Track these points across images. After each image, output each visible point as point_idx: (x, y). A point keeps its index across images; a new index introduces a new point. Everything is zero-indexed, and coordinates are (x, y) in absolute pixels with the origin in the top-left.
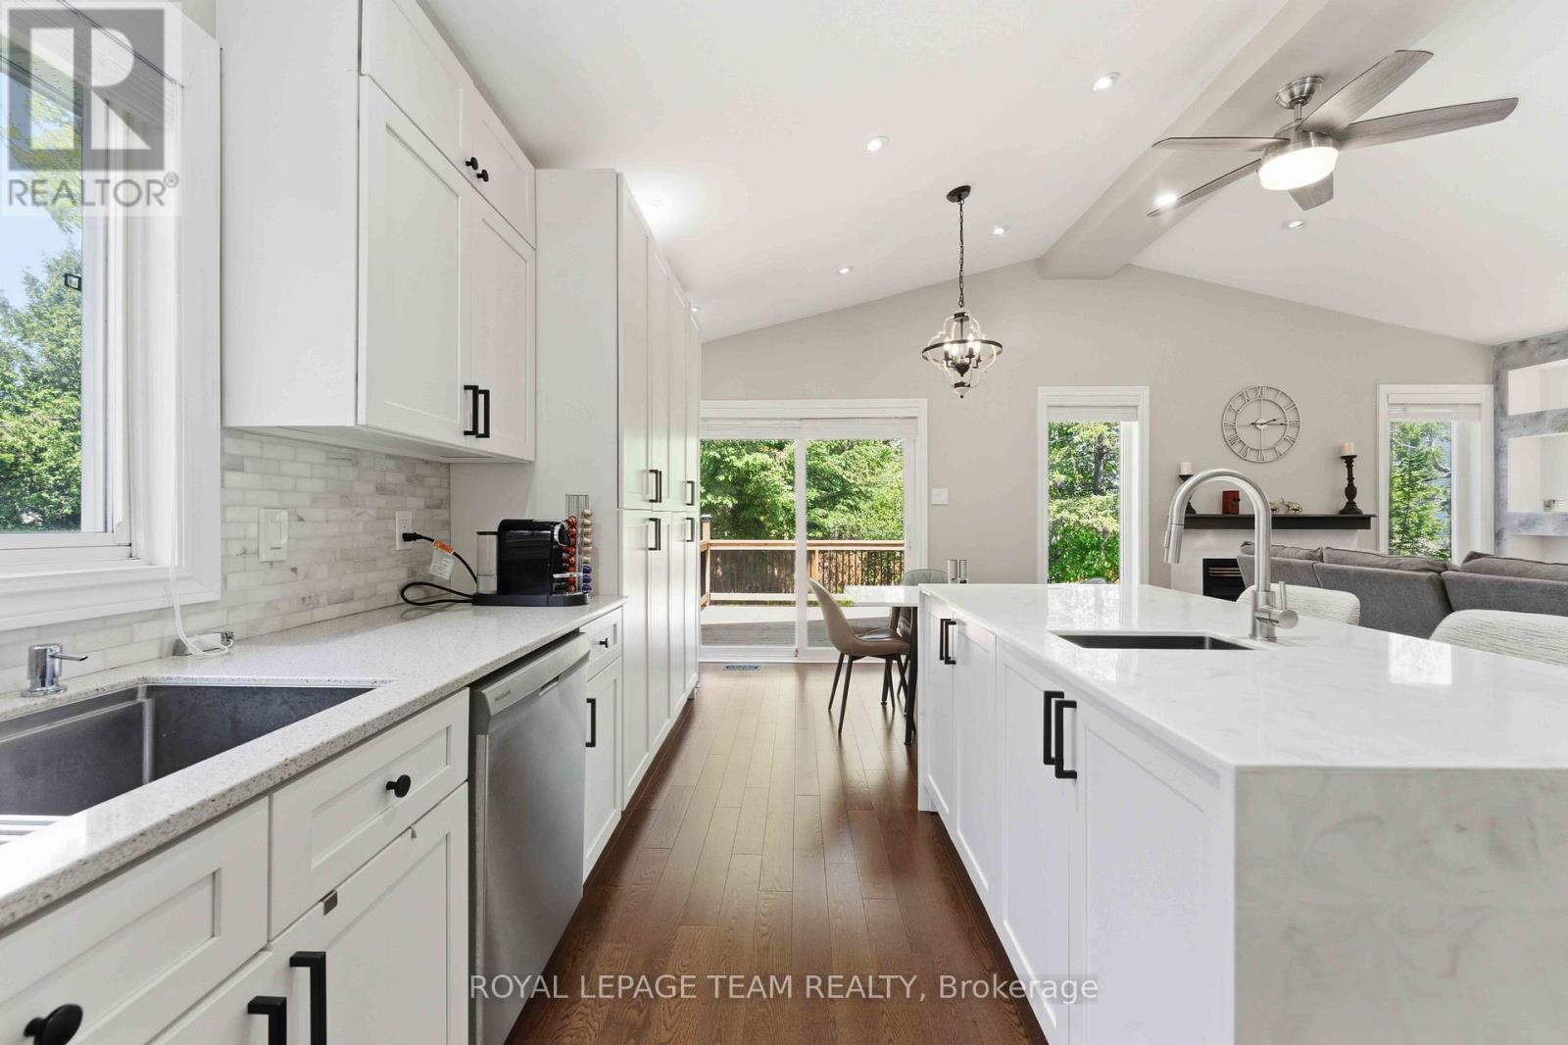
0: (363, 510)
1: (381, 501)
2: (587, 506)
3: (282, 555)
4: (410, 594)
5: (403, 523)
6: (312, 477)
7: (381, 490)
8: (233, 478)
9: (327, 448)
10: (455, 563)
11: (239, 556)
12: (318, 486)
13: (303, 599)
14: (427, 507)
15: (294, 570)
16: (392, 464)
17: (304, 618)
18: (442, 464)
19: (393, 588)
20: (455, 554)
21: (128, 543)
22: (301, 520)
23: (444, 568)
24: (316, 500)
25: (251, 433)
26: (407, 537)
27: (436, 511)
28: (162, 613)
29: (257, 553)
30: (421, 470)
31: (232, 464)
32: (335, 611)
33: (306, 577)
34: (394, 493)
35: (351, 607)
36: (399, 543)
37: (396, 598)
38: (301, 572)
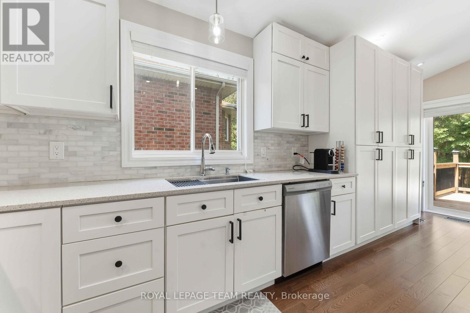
0: (283, 147)
1: (288, 145)
2: (343, 145)
3: (265, 156)
4: (296, 168)
5: (294, 150)
6: (271, 140)
7: (288, 142)
8: (256, 141)
9: (275, 134)
10: (305, 161)
11: (257, 155)
12: (272, 142)
13: (269, 166)
14: (301, 146)
15: (268, 159)
16: (291, 136)
17: (270, 169)
18: (306, 135)
19: (291, 166)
20: (304, 158)
21: (241, 152)
22: (269, 149)
23: (302, 162)
24: (272, 145)
25: (259, 132)
26: (295, 154)
27: (304, 148)
28: (244, 165)
29: (260, 155)
30: (299, 137)
31: (255, 138)
32: (276, 169)
33: (270, 161)
34: (291, 143)
35: (280, 169)
36: (293, 155)
37: (291, 168)
38: (269, 160)
